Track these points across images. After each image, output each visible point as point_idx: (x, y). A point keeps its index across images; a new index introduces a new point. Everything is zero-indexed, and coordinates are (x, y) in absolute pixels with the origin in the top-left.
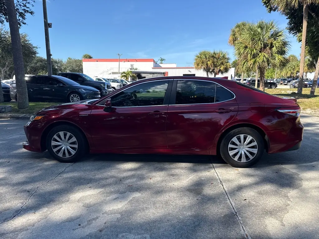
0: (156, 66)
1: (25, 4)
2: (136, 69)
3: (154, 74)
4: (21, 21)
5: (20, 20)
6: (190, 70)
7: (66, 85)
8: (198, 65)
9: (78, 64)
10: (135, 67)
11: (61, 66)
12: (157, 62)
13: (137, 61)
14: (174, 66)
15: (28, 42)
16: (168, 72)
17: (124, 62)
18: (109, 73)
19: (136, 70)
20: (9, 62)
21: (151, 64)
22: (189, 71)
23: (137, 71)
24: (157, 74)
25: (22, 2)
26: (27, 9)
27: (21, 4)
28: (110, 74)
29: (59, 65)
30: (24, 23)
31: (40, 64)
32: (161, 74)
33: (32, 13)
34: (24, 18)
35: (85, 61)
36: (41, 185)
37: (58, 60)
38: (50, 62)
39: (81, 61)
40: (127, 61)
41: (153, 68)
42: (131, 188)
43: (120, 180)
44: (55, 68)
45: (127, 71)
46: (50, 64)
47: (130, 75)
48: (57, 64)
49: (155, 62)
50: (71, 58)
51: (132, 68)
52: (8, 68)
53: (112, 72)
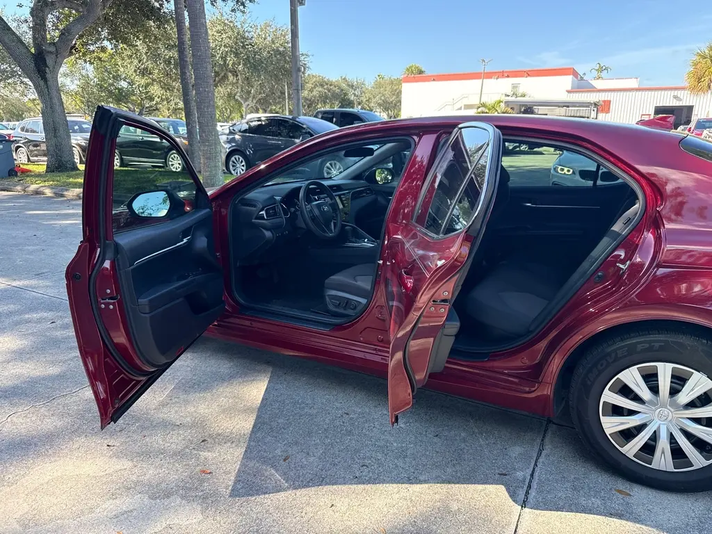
0: (581, 86)
2: (524, 96)
3: (568, 107)
6: (680, 93)
8: (699, 79)
9: (395, 88)
10: (521, 91)
11: (362, 94)
12: (585, 74)
13: (529, 74)
14: (633, 83)
16: (610, 101)
17: (497, 79)
18: (456, 108)
20: (256, 89)
21: (567, 81)
22: (675, 97)
24: (575, 106)
28: (460, 108)
29: (358, 92)
31: (320, 92)
32: (587, 107)
35: (407, 80)
36: (25, 409)
37: (357, 82)
38: (298, 86)
39: (400, 82)
40: (503, 76)
41: (568, 92)
42: (202, 481)
43: (203, 441)
44: (348, 100)
45: (493, 102)
46: (298, 90)
47: (497, 111)
48: (355, 90)
49: (579, 77)
50: (383, 74)
51: (512, 93)
52: (255, 101)
53: (465, 105)
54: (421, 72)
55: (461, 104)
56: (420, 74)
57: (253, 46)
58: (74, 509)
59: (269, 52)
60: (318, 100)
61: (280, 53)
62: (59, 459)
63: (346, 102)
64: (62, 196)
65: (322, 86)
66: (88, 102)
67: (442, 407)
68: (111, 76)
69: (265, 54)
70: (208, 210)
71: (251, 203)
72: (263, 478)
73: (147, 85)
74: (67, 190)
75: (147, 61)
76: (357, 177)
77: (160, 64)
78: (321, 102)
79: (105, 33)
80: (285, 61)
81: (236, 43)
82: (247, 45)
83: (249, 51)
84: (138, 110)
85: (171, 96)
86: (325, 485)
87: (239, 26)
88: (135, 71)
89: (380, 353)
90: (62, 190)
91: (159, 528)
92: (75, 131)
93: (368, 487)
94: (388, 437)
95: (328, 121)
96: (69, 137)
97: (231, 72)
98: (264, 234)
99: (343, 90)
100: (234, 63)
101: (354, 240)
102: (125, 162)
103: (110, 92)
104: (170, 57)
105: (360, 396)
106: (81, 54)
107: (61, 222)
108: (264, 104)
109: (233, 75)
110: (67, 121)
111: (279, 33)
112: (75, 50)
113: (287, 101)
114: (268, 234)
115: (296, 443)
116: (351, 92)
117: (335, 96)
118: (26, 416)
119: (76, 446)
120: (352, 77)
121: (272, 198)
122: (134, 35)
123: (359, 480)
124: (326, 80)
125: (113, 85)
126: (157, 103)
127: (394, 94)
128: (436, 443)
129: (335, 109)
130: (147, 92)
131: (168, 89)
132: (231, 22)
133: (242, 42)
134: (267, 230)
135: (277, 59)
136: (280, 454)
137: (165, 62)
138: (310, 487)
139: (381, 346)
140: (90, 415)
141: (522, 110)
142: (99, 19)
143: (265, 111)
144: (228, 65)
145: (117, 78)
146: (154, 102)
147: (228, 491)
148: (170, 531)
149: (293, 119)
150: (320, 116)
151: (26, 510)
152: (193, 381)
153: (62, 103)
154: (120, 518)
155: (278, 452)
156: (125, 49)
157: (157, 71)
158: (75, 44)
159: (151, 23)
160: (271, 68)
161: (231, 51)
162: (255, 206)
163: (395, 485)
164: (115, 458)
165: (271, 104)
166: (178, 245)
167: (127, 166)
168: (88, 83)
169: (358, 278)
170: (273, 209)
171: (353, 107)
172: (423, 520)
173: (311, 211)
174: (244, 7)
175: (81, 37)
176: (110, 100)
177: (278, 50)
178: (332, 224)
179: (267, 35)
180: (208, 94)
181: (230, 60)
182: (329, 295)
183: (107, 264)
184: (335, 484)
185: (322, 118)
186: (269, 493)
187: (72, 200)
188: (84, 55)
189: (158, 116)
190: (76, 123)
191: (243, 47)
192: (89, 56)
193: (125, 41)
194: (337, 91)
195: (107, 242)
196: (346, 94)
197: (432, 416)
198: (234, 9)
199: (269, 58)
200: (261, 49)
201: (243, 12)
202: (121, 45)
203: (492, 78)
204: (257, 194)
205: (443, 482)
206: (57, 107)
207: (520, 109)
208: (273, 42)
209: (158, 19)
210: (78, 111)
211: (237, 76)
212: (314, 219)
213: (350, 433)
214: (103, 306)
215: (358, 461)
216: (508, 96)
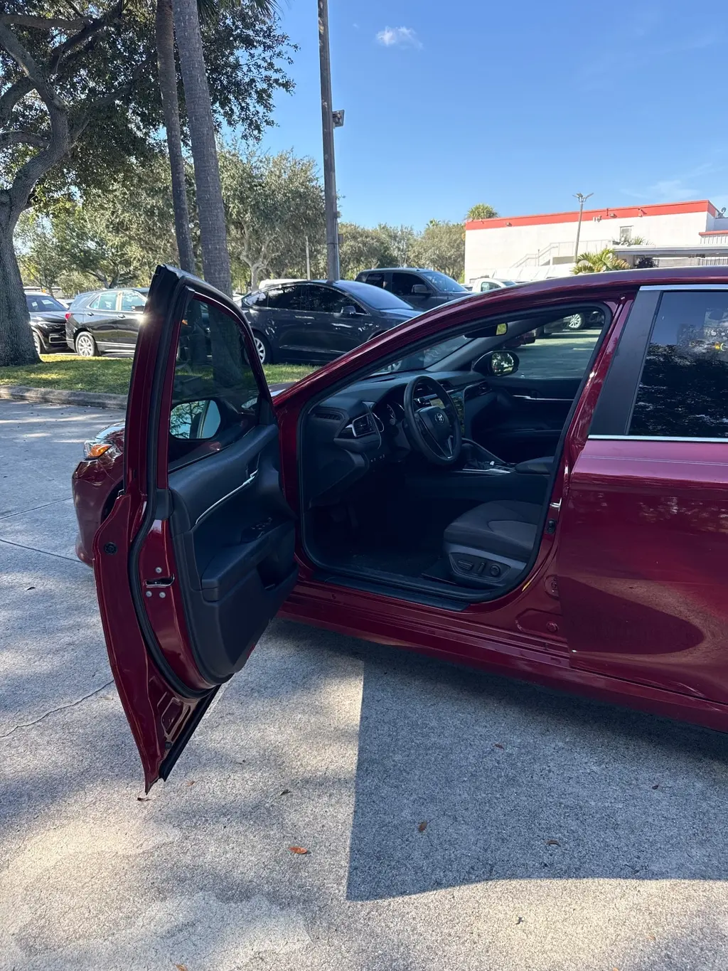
0: (718, 225)
1: (269, 61)
2: (638, 242)
3: (703, 256)
4: (260, 115)
5: (258, 112)
7: (365, 313)
9: (455, 238)
10: (633, 235)
11: (408, 247)
12: (724, 209)
13: (644, 212)
15: (314, 183)
17: (599, 220)
18: (542, 262)
19: (634, 247)
20: (268, 246)
21: (700, 220)
23: (643, 247)
25: (263, 55)
26: (275, 76)
27: (260, 62)
28: (548, 263)
29: (403, 245)
30: (268, 123)
31: (352, 246)
33: (286, 85)
34: (268, 107)
35: (473, 226)
36: (8, 732)
37: (402, 231)
38: (334, 238)
39: (461, 230)
40: (608, 217)
41: (701, 235)
42: (296, 868)
43: (284, 793)
44: (391, 255)
45: (599, 252)
46: (334, 244)
47: (605, 264)
48: (398, 243)
49: (717, 213)
50: (437, 220)
51: (623, 239)
52: (266, 263)
53: (554, 258)
54: (491, 214)
55: (549, 257)
56: (490, 217)
57: (263, 187)
58: (102, 918)
59: (285, 195)
60: (349, 259)
61: (301, 195)
62: (65, 822)
63: (387, 260)
64: (23, 398)
65: (354, 238)
66: (45, 269)
67: (650, 734)
68: (75, 234)
69: (279, 197)
70: (274, 426)
71: (332, 413)
72: (393, 863)
73: (123, 245)
74: (28, 390)
75: (123, 213)
76: (464, 366)
77: (140, 215)
78: (353, 260)
79: (73, 174)
80: (307, 207)
81: (241, 184)
82: (256, 186)
83: (259, 194)
84: (110, 279)
85: (154, 258)
86: (498, 878)
87: (245, 161)
88: (107, 227)
89: (552, 651)
90: (21, 390)
91: (242, 959)
92: (33, 310)
93: (570, 883)
94: (577, 789)
95: (376, 285)
96: (28, 318)
97: (233, 223)
98: (352, 461)
99: (383, 243)
100: (239, 213)
101: (475, 463)
102: (100, 349)
103: (74, 256)
104: (153, 207)
105: (513, 714)
106: (42, 205)
107: (25, 436)
108: (277, 267)
109: (236, 228)
110: (24, 296)
111: (298, 167)
112: (34, 199)
113: (308, 260)
114: (358, 460)
115: (433, 799)
116: (394, 245)
117: (373, 252)
118: (9, 745)
119: (90, 799)
120: (395, 225)
121: (360, 404)
122: (111, 176)
123: (551, 870)
124: (359, 230)
125: (75, 246)
126: (136, 268)
127: (453, 247)
128: (659, 802)
129: (373, 269)
130: (122, 255)
131: (151, 249)
132: (234, 155)
133: (248, 183)
134: (354, 452)
135: (297, 204)
136: (409, 818)
137: (146, 212)
138: (472, 883)
139: (553, 640)
140: (105, 744)
141: (637, 262)
142: (66, 155)
143: (279, 276)
144: (231, 215)
145: (82, 236)
146: (132, 268)
147: (341, 888)
148: (263, 965)
149: (329, 284)
150: (364, 280)
151: (29, 919)
152: (250, 685)
153: (18, 273)
154: (175, 936)
155: (406, 814)
156: (99, 196)
157: (135, 226)
158: (34, 191)
159: (133, 159)
160: (287, 217)
161: (234, 195)
162: (337, 417)
163: (614, 882)
164: (152, 821)
165: (287, 265)
166: (244, 484)
167: (103, 353)
168: (46, 245)
169: (492, 524)
170: (364, 420)
171: (396, 266)
172: (683, 954)
173: (421, 423)
174: (260, 131)
175: (42, 181)
176: (74, 266)
177: (297, 192)
178: (449, 441)
179: (282, 171)
180: (219, 253)
181: (234, 207)
182: (452, 553)
183: (157, 525)
184: (513, 876)
185: (367, 282)
186: (410, 894)
187: (36, 403)
188: (46, 205)
189: (136, 286)
190: (35, 298)
191: (251, 189)
192: (52, 207)
193: (99, 184)
194: (376, 244)
195: (159, 490)
196: (387, 249)
197: (637, 751)
198: (246, 136)
199: (285, 202)
200: (273, 191)
201: (258, 139)
202: (94, 191)
203: (592, 219)
204: (340, 400)
205: (693, 876)
206: (12, 278)
207: (634, 261)
208: (290, 179)
209: (142, 154)
210: (33, 283)
211: (242, 228)
212: (425, 433)
213: (512, 781)
214: (149, 594)
215: (541, 834)
216: (618, 243)
